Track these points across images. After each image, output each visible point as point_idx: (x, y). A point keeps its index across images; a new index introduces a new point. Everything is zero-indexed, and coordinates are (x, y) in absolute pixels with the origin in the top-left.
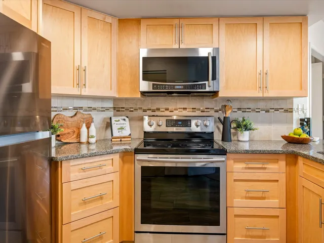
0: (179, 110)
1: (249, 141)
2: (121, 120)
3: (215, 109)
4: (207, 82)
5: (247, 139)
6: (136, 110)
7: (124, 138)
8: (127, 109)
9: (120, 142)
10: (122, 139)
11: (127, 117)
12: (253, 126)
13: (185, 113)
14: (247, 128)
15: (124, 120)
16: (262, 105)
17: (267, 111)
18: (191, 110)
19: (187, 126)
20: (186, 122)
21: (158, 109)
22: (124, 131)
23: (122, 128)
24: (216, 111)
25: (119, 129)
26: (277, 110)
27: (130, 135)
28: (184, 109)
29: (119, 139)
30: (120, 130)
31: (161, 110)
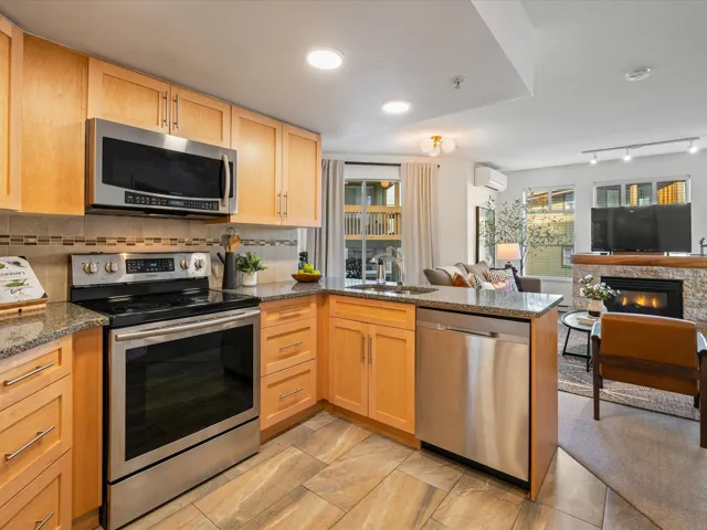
0: (146, 242)
1: (257, 285)
2: (7, 265)
3: (208, 240)
4: (219, 200)
5: (254, 282)
6: (44, 241)
7: (28, 304)
8: (17, 240)
9: (17, 316)
10: (24, 309)
11: (23, 257)
12: (262, 264)
13: (157, 247)
14: (256, 267)
15: (17, 264)
16: (267, 236)
17: (272, 243)
18: (169, 242)
19: (167, 270)
20: (164, 263)
21: (102, 241)
22: (25, 290)
23: (17, 284)
24: (210, 244)
25: (9, 286)
26: (282, 242)
27: (45, 296)
28: (158, 240)
29: (16, 310)
30: (15, 288)
31: (108, 241)
